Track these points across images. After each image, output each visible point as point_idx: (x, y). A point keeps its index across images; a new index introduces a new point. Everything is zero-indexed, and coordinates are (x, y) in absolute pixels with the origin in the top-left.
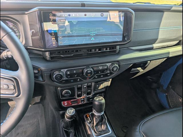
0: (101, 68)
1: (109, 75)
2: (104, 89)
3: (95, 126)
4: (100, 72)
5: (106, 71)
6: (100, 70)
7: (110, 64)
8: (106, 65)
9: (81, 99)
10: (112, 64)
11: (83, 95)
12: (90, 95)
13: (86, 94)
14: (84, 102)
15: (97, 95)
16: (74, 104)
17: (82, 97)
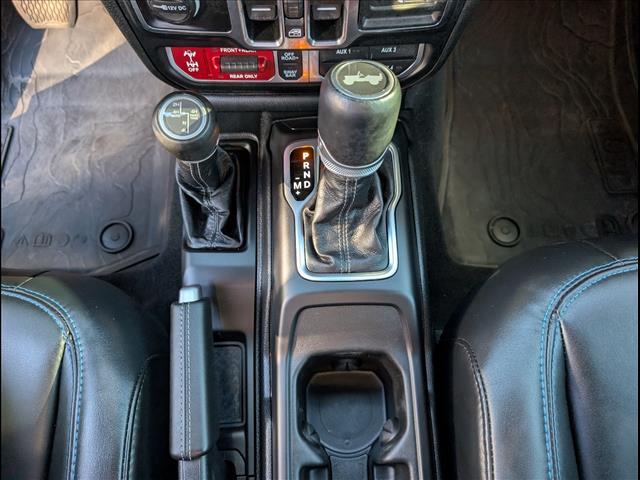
2: (434, 17)
3: (317, 223)
9: (281, 52)
11: (288, 28)
12: (335, 38)
13: (303, 28)
14: (300, 74)
15: (383, 50)
16: (242, 76)
17: (277, 44)
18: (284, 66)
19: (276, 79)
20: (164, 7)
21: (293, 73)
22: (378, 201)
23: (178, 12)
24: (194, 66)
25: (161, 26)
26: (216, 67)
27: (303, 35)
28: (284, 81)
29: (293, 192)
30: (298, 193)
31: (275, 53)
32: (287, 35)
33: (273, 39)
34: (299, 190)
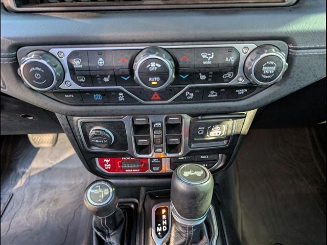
0: (208, 59)
1: (241, 92)
2: (225, 142)
4: (203, 77)
5: (229, 75)
6: (206, 70)
7: (252, 46)
8: (231, 49)
9: (152, 159)
10: (258, 47)
11: (155, 149)
12: (178, 152)
13: (162, 148)
14: (161, 169)
15: (202, 157)
16: (132, 170)
17: (150, 155)
18: (153, 165)
19: (149, 171)
20: (97, 141)
21: (157, 169)
22: (205, 238)
23: (104, 143)
24: (108, 166)
25: (95, 149)
26: (119, 167)
27: (163, 151)
28: (153, 172)
29: (157, 233)
30: (159, 233)
31: (149, 160)
32: (155, 152)
33: (148, 153)
34: (160, 232)
